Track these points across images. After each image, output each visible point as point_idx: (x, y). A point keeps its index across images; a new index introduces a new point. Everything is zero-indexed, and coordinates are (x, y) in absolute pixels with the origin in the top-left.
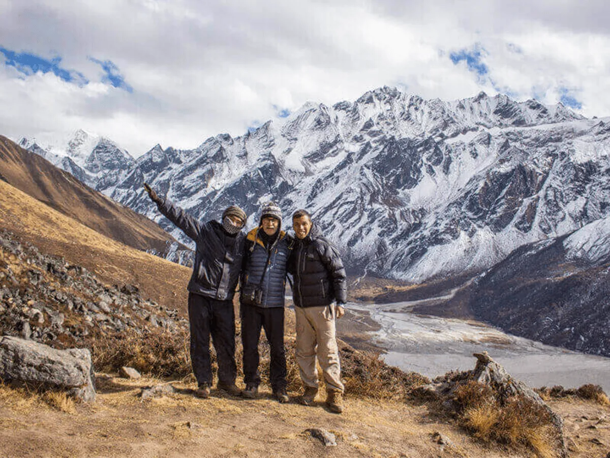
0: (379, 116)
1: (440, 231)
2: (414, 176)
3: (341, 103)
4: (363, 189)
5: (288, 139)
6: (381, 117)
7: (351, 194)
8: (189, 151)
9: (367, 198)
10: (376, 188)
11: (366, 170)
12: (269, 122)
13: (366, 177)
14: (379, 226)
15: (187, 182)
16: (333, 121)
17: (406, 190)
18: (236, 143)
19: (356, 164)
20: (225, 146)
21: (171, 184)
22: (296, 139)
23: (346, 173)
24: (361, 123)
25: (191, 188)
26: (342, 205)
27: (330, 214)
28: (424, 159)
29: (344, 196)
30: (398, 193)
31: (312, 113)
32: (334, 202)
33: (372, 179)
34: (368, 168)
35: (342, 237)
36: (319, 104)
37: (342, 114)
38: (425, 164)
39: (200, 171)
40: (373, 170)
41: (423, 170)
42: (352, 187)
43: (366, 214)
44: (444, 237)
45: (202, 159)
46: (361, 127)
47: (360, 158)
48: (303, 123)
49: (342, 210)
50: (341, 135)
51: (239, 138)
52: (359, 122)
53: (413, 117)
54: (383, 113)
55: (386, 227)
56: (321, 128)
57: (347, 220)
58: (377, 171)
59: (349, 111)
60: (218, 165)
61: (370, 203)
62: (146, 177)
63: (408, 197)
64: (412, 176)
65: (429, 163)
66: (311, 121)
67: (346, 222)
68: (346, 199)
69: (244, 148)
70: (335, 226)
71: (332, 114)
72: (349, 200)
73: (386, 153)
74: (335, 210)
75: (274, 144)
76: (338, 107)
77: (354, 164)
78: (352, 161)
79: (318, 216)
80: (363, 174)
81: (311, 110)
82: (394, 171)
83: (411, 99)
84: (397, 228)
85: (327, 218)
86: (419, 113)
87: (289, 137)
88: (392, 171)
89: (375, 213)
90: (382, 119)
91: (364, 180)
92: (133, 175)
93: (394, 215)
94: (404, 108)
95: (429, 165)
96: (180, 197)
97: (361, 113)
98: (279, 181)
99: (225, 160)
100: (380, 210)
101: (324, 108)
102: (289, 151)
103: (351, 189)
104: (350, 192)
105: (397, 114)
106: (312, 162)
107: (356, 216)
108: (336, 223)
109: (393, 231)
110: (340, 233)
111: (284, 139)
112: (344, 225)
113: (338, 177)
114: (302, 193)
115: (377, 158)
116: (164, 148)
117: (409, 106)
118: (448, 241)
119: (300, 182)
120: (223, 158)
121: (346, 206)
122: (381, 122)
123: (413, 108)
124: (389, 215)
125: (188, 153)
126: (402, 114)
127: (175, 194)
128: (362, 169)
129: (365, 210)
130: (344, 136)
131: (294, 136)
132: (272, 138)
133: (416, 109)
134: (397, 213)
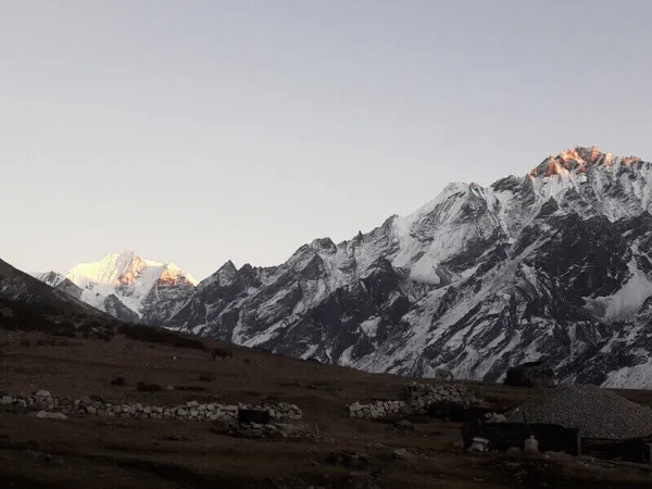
0: (567, 194)
1: (628, 344)
2: (614, 274)
3: (504, 179)
4: (517, 295)
5: (420, 240)
6: (571, 195)
7: (496, 304)
8: (274, 267)
9: (522, 308)
10: (541, 294)
11: (526, 269)
12: (392, 217)
13: (524, 278)
14: (538, 350)
15: (264, 310)
16: (490, 208)
17: (600, 299)
18: (340, 251)
19: (512, 262)
20: (323, 256)
21: (241, 315)
22: (431, 239)
23: (493, 275)
24: (536, 206)
25: (268, 317)
26: (479, 322)
27: (459, 335)
28: (634, 248)
29: (484, 308)
30: (584, 303)
31: (458, 199)
32: (467, 317)
33: (534, 281)
34: (530, 265)
35: (477, 370)
36: (469, 183)
37: (505, 197)
38: (636, 256)
39: (282, 294)
40: (537, 268)
41: (632, 266)
42: (499, 293)
43: (519, 333)
44: (636, 353)
45: (287, 275)
46: (536, 214)
47: (518, 252)
48: (443, 215)
49: (479, 328)
50: (505, 228)
51: (345, 242)
52: (534, 206)
53: (627, 190)
54: (574, 188)
55: (550, 351)
56: (471, 220)
57: (486, 344)
58: (544, 269)
59: (517, 190)
60: (309, 284)
61: (527, 316)
62: (209, 308)
63: (602, 309)
64: (609, 275)
65: (644, 254)
66: (455, 210)
67: (483, 346)
68: (488, 311)
69: (352, 256)
70: (466, 354)
71: (490, 198)
72: (492, 312)
73: (561, 240)
74: (467, 329)
75: (397, 249)
76: (500, 186)
77: (508, 262)
78: (504, 257)
79: (440, 340)
80: (520, 274)
81: (456, 194)
82: (575, 268)
83: (622, 163)
84: (569, 352)
85: (454, 342)
86: (635, 184)
87: (421, 237)
88: (571, 268)
89: (532, 330)
90: (571, 199)
91: (521, 283)
92: (190, 304)
93: (565, 332)
94: (609, 178)
95: (643, 257)
96: (251, 333)
97: (537, 192)
98: (393, 298)
99: (322, 275)
100: (541, 325)
101: (476, 190)
102: (419, 256)
103: (496, 296)
104: (493, 301)
105: (598, 187)
106: (455, 271)
107: (502, 337)
108: (469, 349)
109: (561, 357)
110: (473, 363)
111: (413, 240)
112: (480, 351)
113: (480, 281)
114: (427, 312)
115: (543, 248)
116: (238, 267)
117: (619, 174)
118: (642, 360)
119: (425, 296)
120: (319, 273)
121: (486, 323)
122: (571, 203)
123: (625, 177)
124: (554, 331)
125: (272, 271)
126: (607, 187)
127: (245, 329)
128: (520, 267)
129: (517, 327)
130: (508, 229)
131: (428, 234)
132: (396, 240)
133: (633, 177)
134: (572, 330)
